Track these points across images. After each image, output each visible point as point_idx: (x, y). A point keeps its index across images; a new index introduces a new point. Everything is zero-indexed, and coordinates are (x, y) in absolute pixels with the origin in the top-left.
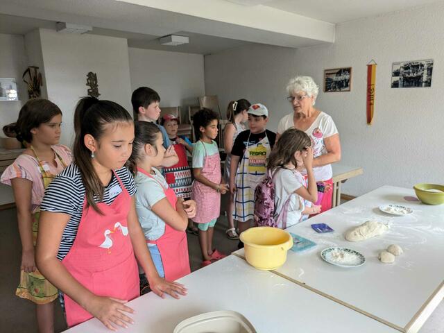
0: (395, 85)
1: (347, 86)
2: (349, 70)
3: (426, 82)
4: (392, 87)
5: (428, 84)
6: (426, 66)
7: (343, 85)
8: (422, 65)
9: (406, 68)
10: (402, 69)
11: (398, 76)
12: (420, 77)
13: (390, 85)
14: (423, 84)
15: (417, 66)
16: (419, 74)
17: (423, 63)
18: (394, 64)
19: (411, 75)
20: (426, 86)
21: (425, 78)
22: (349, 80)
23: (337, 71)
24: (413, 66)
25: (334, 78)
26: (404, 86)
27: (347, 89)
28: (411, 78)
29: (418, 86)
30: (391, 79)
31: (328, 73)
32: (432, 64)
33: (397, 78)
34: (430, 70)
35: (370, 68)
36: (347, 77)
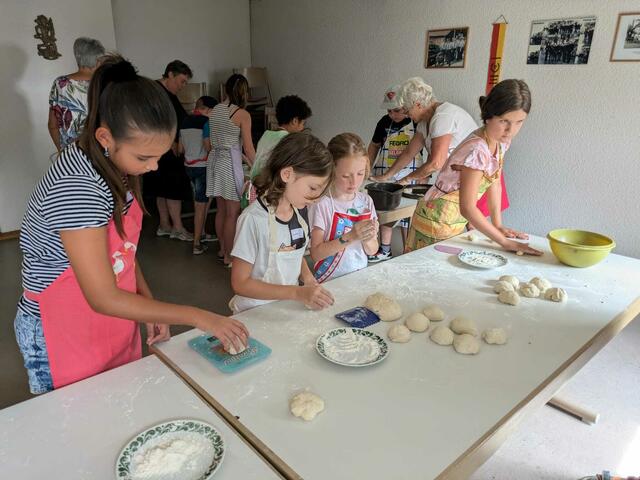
0: (533, 59)
1: (460, 58)
2: (464, 32)
3: (581, 55)
4: (528, 63)
5: (584, 59)
6: (583, 29)
7: (455, 57)
8: (578, 27)
9: (553, 30)
10: (546, 32)
11: (539, 43)
12: (573, 47)
13: (525, 59)
14: (577, 59)
15: (570, 28)
16: (572, 41)
17: (581, 22)
18: (534, 23)
19: (559, 43)
20: (580, 62)
21: (579, 49)
22: (464, 49)
23: (446, 33)
24: (562, 28)
25: (442, 44)
26: (546, 62)
27: (460, 64)
28: (559, 47)
29: (568, 63)
30: (526, 49)
31: (433, 36)
32: (593, 25)
33: (536, 48)
34: (589, 35)
35: (497, 28)
36: (461, 43)
